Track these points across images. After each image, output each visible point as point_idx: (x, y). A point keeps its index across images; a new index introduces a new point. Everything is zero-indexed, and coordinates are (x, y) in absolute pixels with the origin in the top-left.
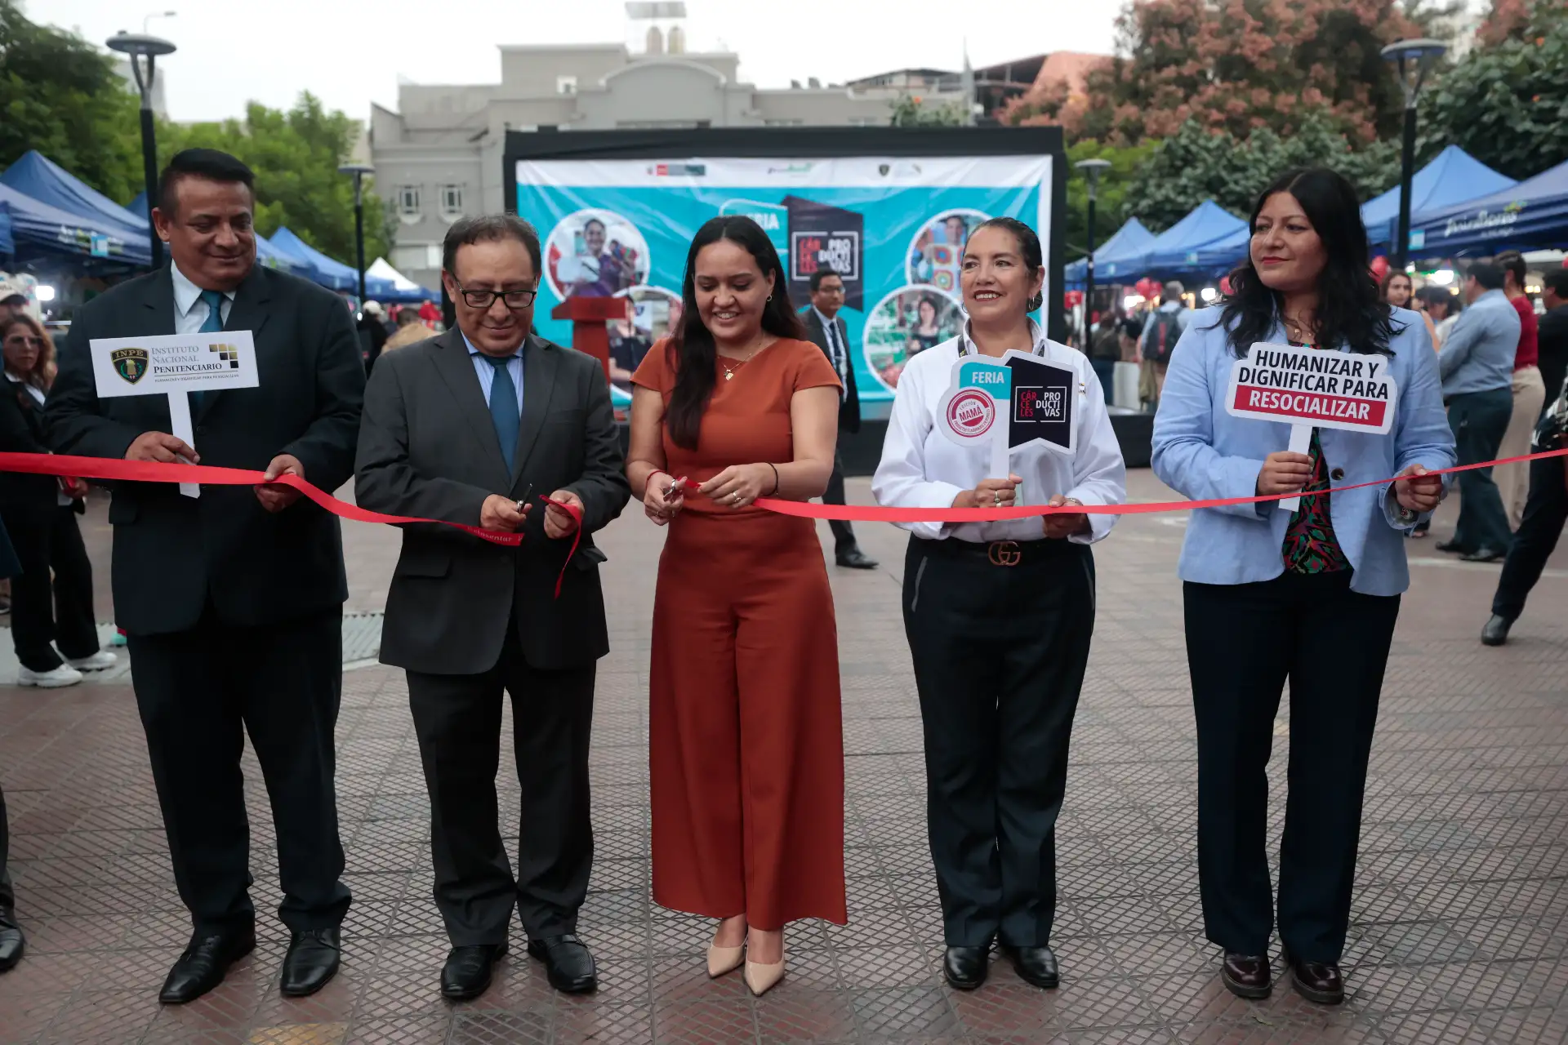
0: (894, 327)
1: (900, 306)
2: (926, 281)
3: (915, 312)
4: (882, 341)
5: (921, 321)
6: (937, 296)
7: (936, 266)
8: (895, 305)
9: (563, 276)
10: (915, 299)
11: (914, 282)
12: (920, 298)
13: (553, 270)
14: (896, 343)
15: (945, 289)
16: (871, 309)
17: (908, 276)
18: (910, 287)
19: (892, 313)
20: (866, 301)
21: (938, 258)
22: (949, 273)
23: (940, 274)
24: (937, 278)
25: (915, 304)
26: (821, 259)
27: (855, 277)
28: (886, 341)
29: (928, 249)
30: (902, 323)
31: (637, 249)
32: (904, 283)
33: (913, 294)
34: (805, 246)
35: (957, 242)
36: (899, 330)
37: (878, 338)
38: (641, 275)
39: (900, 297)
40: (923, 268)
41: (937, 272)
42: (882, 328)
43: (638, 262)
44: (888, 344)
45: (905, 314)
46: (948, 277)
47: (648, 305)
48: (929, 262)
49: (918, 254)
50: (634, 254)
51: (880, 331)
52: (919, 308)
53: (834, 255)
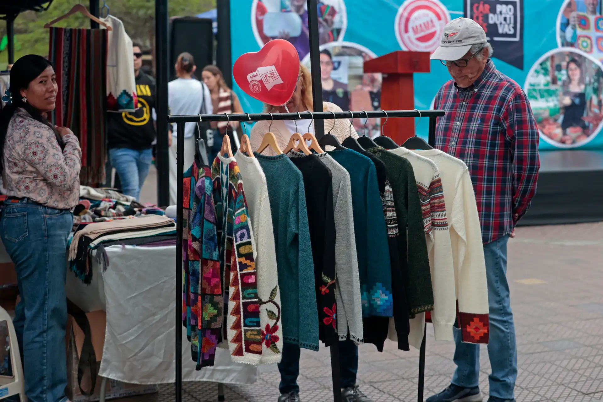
0: (547, 85)
1: (552, 66)
2: (572, 45)
3: (564, 72)
4: (538, 97)
5: (570, 79)
6: (580, 56)
7: (580, 31)
8: (549, 64)
9: (268, 32)
10: (564, 60)
11: (563, 45)
12: (567, 59)
13: (260, 24)
14: (550, 99)
15: (586, 52)
16: (530, 68)
17: (559, 40)
18: (561, 49)
19: (546, 72)
20: (526, 59)
21: (580, 25)
22: (589, 38)
23: (582, 39)
24: (580, 42)
25: (564, 64)
26: (491, 22)
27: (517, 39)
28: (542, 97)
29: (573, 15)
30: (554, 81)
31: (337, 8)
32: (556, 46)
33: (561, 54)
34: (478, 8)
35: (594, 12)
36: (552, 87)
37: (535, 94)
38: (338, 31)
39: (552, 57)
40: (569, 32)
41: (580, 37)
42: (539, 85)
43: (336, 18)
44: (544, 100)
45: (556, 73)
46: (589, 41)
47: (345, 60)
48: (574, 28)
49: (565, 21)
50: (333, 12)
51: (537, 88)
52: (567, 68)
53: (501, 19)
